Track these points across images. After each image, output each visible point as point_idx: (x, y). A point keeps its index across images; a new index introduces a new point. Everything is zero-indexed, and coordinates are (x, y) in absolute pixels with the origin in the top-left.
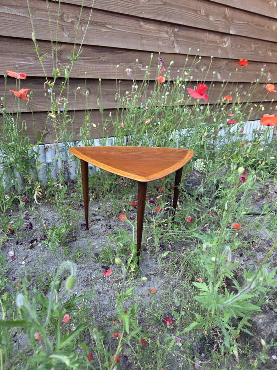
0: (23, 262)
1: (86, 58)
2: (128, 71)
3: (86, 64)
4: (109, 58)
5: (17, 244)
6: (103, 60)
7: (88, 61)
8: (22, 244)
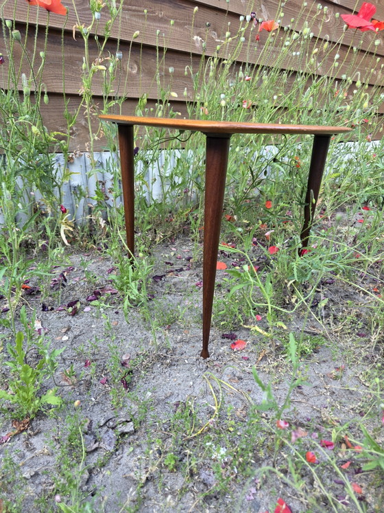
0: (65, 338)
1: (134, 8)
2: (197, 39)
3: (134, 19)
4: (168, 14)
5: (43, 310)
6: (160, 16)
7: (136, 13)
8: (52, 309)
